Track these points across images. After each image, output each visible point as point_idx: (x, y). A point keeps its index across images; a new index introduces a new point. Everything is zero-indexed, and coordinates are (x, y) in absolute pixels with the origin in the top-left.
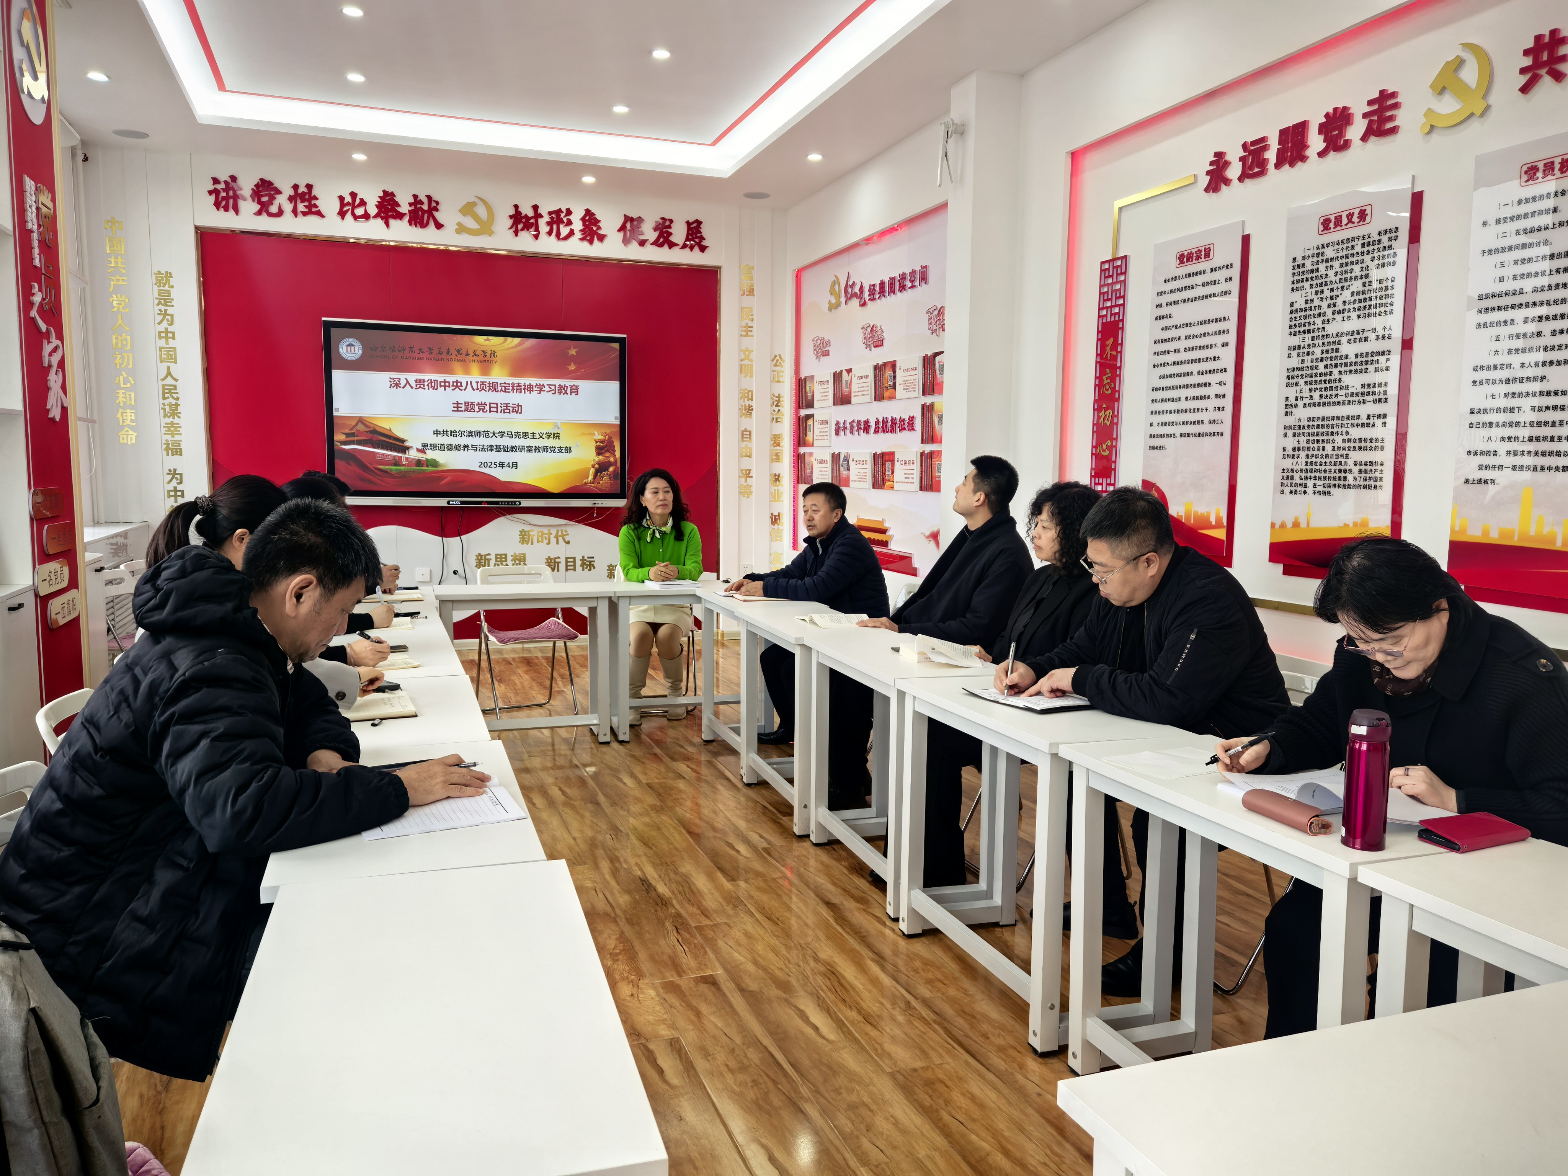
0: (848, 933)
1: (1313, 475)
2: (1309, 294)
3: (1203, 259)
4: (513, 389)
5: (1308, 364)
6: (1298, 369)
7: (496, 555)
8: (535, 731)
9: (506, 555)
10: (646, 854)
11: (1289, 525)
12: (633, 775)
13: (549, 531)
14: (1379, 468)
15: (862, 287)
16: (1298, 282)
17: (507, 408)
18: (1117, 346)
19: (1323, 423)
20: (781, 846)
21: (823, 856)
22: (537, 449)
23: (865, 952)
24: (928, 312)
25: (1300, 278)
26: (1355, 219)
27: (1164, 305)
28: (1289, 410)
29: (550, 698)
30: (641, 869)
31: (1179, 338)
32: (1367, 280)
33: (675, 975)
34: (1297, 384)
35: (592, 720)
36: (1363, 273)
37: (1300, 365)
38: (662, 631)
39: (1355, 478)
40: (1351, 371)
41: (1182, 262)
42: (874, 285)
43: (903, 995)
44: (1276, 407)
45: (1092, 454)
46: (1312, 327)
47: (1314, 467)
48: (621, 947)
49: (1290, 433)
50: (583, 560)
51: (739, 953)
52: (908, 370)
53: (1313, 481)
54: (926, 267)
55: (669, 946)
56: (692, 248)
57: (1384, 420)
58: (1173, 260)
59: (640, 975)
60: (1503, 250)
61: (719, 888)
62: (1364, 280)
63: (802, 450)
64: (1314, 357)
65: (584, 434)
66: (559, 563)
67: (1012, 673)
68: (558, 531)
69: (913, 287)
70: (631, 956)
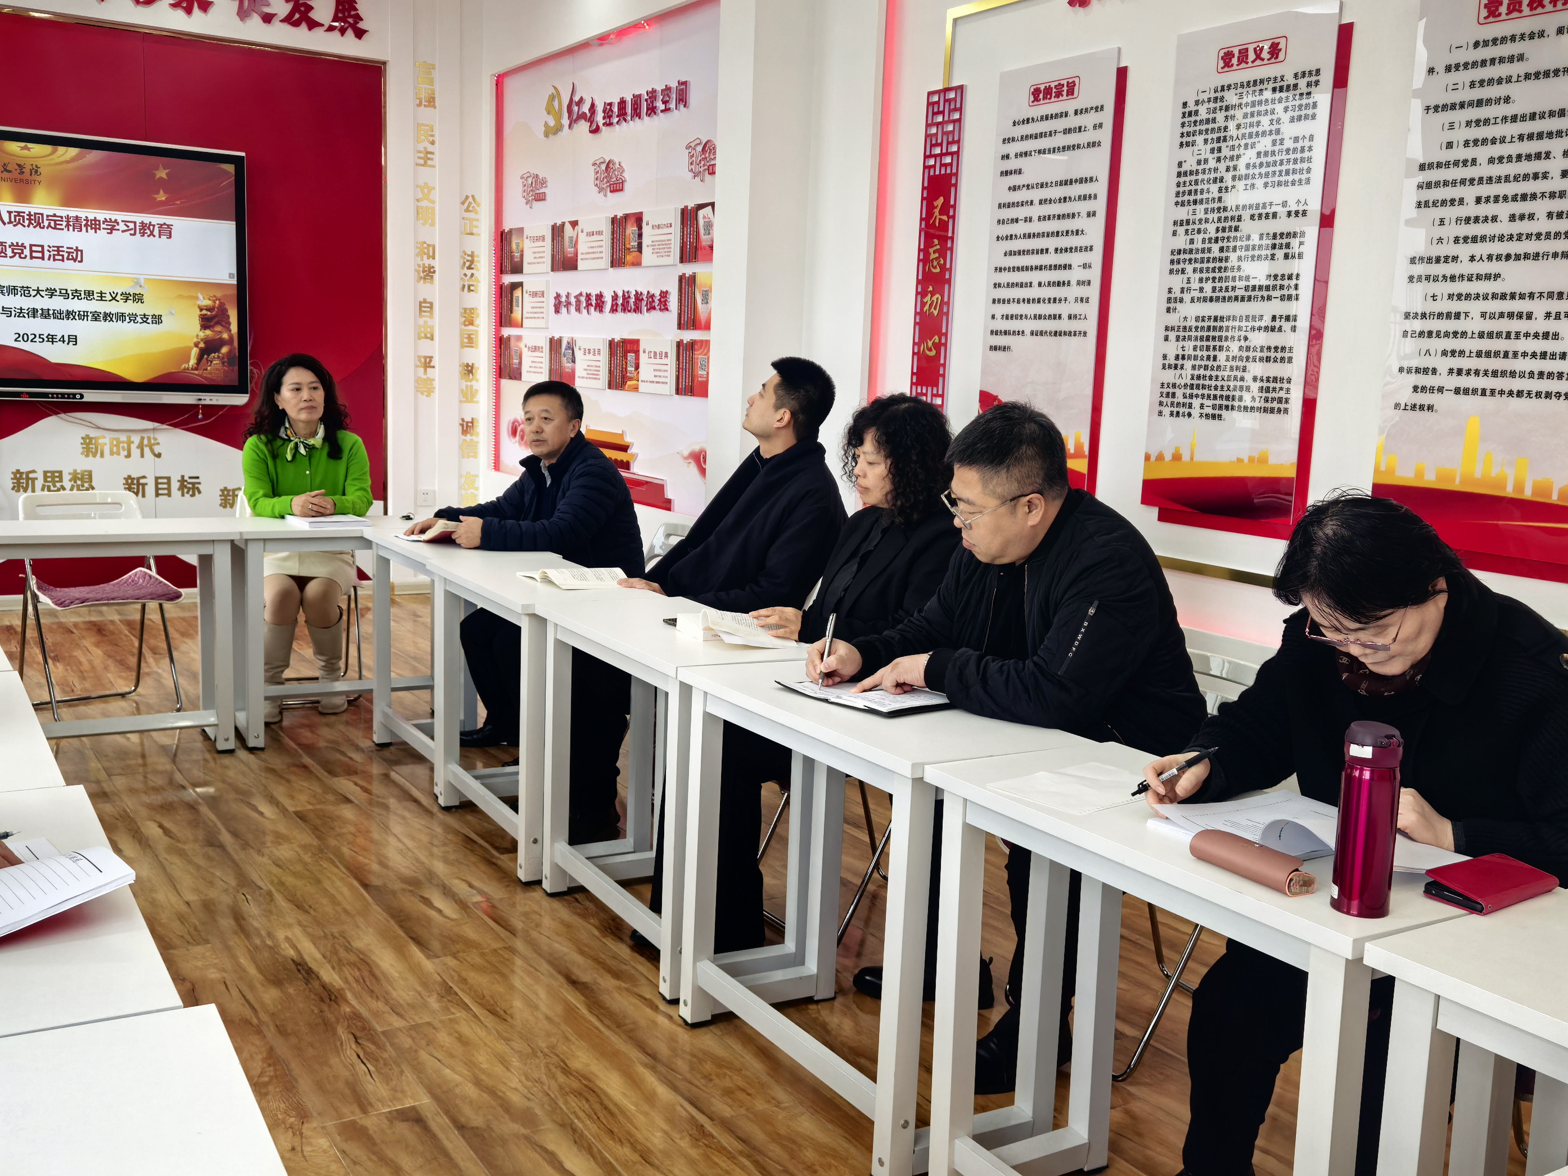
0: (608, 1027)
1: (1200, 392)
2: (1203, 152)
3: (1065, 97)
4: (68, 226)
5: (1199, 245)
6: (1185, 251)
7: (45, 473)
8: (118, 737)
9: (60, 472)
10: (300, 924)
11: (1168, 457)
12: (272, 800)
13: (129, 438)
14: (1285, 386)
15: (593, 105)
16: (1188, 134)
17: (58, 253)
18: (949, 209)
19: (1215, 324)
20: (501, 899)
21: (561, 910)
22: (107, 316)
23: (634, 1054)
24: (688, 147)
25: (1191, 129)
26: (1265, 55)
27: (1012, 155)
28: (1172, 305)
29: (137, 686)
30: (294, 947)
31: (1032, 202)
32: (1278, 137)
33: (357, 1110)
34: (1183, 271)
35: (207, 718)
36: (1273, 128)
37: (1188, 247)
38: (312, 589)
39: (1253, 398)
40: (1253, 257)
41: (1036, 99)
42: (610, 104)
43: (693, 1117)
44: (1155, 300)
45: (914, 353)
46: (1205, 196)
47: (1201, 382)
48: (270, 1071)
49: (1172, 335)
50: (182, 480)
51: (453, 1069)
52: (659, 227)
53: (1199, 401)
54: (685, 83)
55: (346, 1067)
56: (343, 31)
57: (1293, 323)
58: (1025, 96)
59: (304, 1116)
60: (1453, 107)
61: (415, 970)
62: (1274, 137)
63: (506, 332)
64: (1207, 236)
65: (181, 297)
66: (144, 485)
67: (829, 655)
68: (143, 438)
69: (667, 110)
70: (289, 1086)
